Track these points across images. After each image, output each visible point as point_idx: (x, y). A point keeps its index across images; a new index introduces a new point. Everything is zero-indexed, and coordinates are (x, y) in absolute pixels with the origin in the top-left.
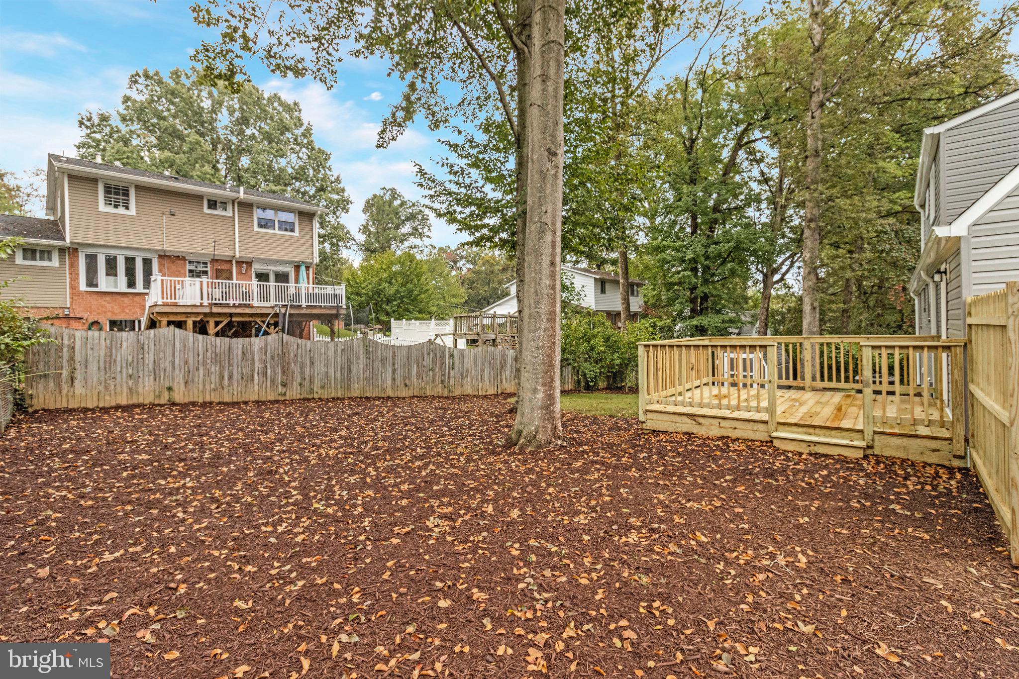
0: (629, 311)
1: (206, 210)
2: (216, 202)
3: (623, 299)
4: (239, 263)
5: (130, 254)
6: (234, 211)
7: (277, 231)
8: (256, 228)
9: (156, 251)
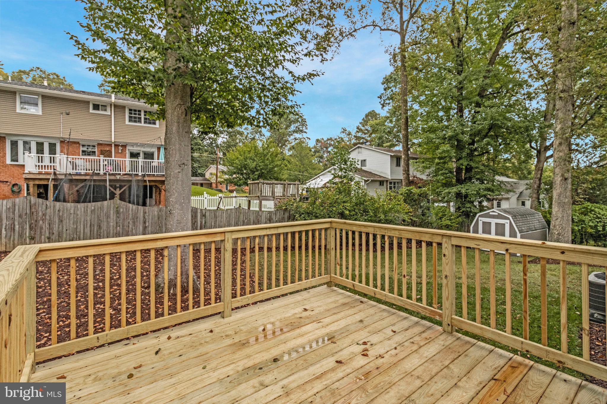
0: (409, 180)
1: (91, 111)
2: (98, 105)
3: (404, 171)
4: (116, 146)
5: (40, 140)
6: (111, 111)
7: (143, 124)
8: (127, 122)
9: (59, 138)
